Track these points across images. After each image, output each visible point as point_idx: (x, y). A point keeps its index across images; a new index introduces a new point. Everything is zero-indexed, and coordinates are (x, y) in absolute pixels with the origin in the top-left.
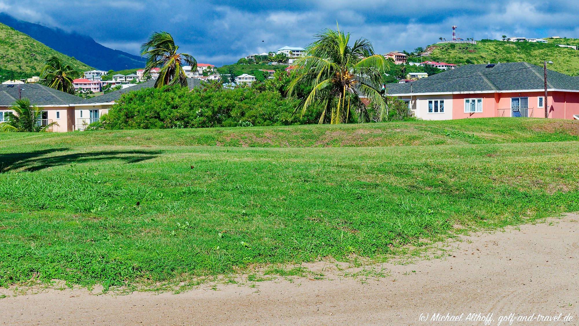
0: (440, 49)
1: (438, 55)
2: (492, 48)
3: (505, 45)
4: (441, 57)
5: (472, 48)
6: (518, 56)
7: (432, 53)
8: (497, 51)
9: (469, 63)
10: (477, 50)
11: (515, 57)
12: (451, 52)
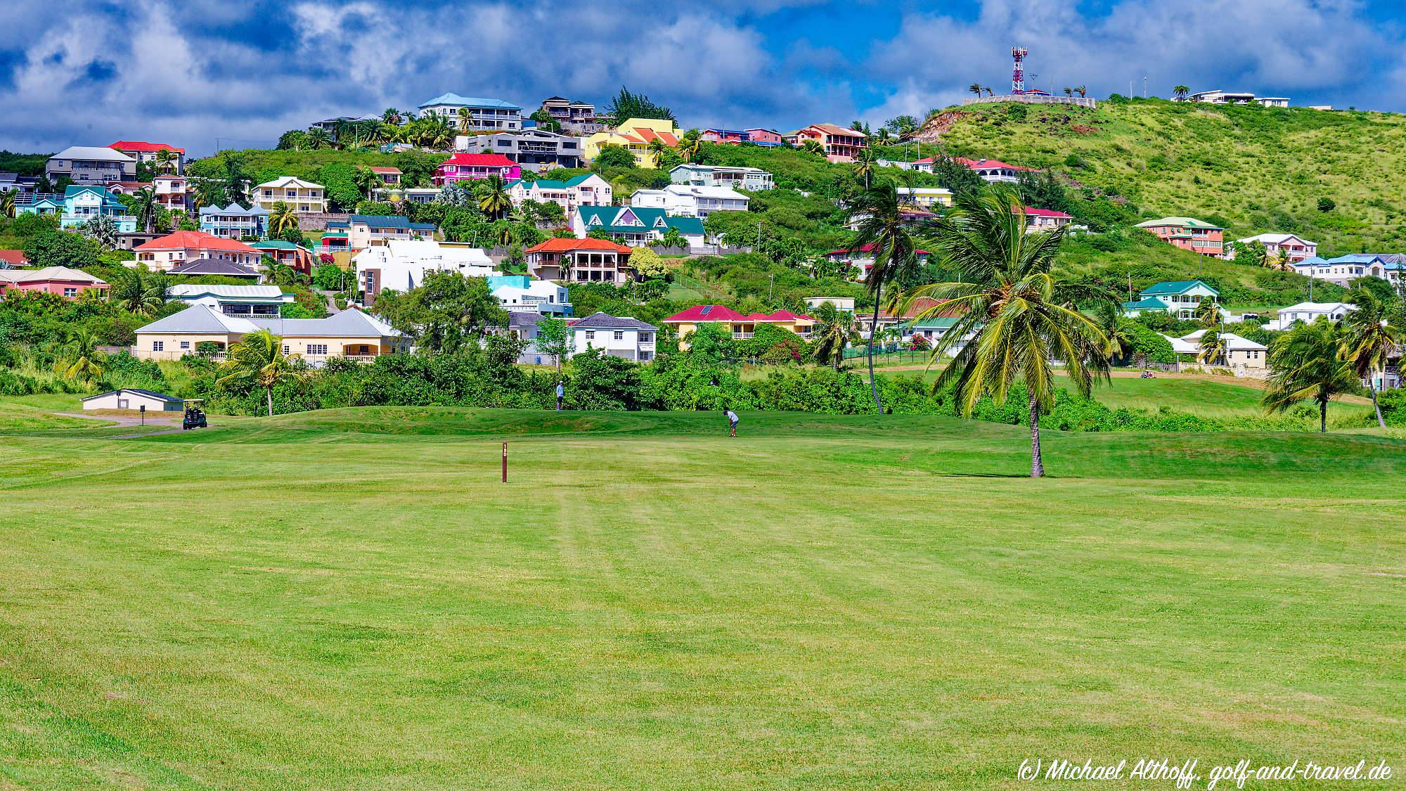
0: (973, 121)
1: (969, 140)
2: (1149, 121)
3: (1192, 114)
4: (979, 145)
5: (1081, 121)
6: (1240, 147)
7: (949, 133)
8: (1166, 131)
9: (1078, 166)
10: (1102, 126)
11: (1229, 151)
12: (1013, 130)
